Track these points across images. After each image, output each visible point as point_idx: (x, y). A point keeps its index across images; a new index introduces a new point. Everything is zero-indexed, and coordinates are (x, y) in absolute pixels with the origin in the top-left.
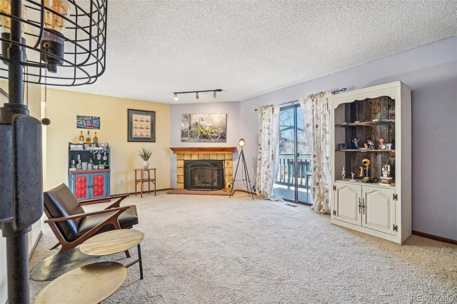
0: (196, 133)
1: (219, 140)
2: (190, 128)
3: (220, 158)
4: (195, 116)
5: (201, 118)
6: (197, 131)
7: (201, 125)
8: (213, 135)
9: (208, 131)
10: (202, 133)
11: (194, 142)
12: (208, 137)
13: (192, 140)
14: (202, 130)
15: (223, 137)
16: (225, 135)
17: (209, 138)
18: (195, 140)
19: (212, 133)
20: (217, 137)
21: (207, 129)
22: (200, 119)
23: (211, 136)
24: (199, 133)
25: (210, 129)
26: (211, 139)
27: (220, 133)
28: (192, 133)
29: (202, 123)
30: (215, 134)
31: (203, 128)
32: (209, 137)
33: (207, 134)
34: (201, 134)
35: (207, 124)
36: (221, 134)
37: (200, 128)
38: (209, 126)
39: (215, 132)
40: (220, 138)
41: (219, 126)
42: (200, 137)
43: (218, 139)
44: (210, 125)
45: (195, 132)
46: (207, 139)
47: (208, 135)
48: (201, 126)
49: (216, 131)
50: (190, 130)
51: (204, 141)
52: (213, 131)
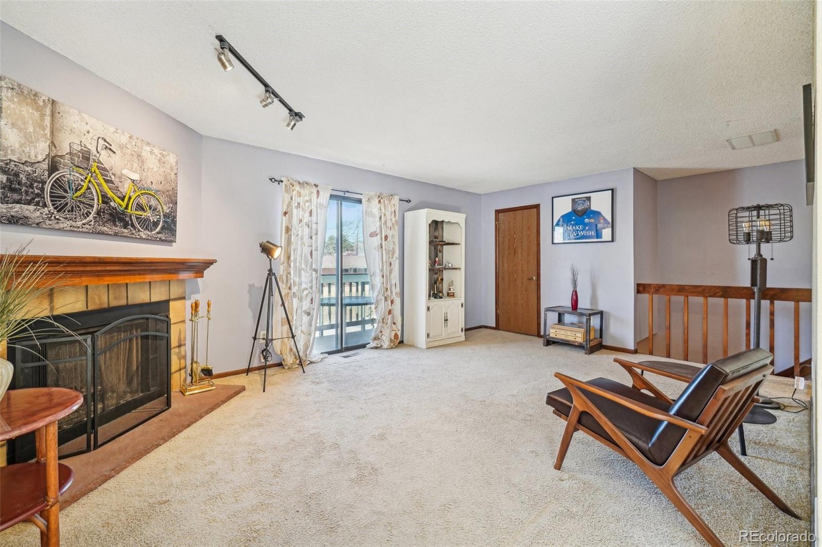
0: (83, 195)
1: (160, 235)
2: (53, 168)
3: (157, 295)
4: (77, 118)
5: (105, 141)
6: (89, 188)
7: (105, 169)
8: (144, 215)
9: (130, 198)
10: (105, 199)
11: (72, 231)
12: (127, 219)
13: (66, 224)
14: (105, 186)
15: (169, 227)
16: (174, 222)
17: (133, 225)
18: (79, 223)
19: (140, 207)
20: (156, 224)
21: (126, 188)
22: (101, 142)
23: (137, 218)
24: (96, 198)
25: (135, 191)
26: (139, 231)
27: (162, 214)
28: (66, 191)
29: (105, 158)
30: (149, 215)
31: (112, 182)
32: (131, 220)
33: (127, 208)
34: (103, 202)
35: (125, 172)
36: (165, 216)
37: (100, 176)
38: (133, 181)
39: (150, 207)
40: (163, 228)
41: (160, 187)
42: (98, 213)
43: (157, 233)
44: (136, 177)
45: (77, 190)
46: (125, 227)
47: (129, 211)
48: (103, 170)
49: (153, 202)
50: (56, 175)
51: (116, 235)
52: (143, 200)
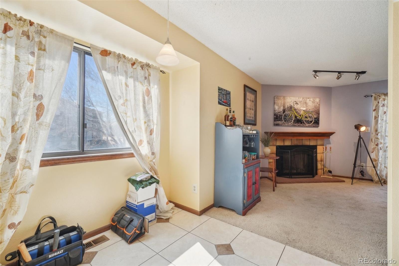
0: (290, 117)
1: (313, 125)
2: (284, 112)
3: (312, 143)
4: (289, 99)
5: (296, 102)
6: (292, 115)
7: (296, 109)
8: (307, 119)
9: (303, 115)
10: (296, 117)
11: (288, 126)
12: (302, 121)
13: (287, 124)
14: (296, 113)
15: (317, 122)
16: (318, 120)
17: (304, 123)
18: (289, 124)
19: (306, 117)
20: (311, 122)
21: (302, 113)
22: (295, 102)
23: (305, 121)
24: (293, 117)
25: (304, 113)
26: (306, 124)
27: (313, 118)
28: (286, 117)
29: (296, 107)
30: (309, 119)
31: (297, 112)
32: (303, 121)
33: (302, 118)
34: (295, 118)
35: (301, 108)
36: (315, 119)
37: (294, 112)
38: (304, 110)
39: (309, 117)
40: (314, 122)
41: (313, 110)
42: (294, 121)
43: (312, 124)
44: (305, 109)
45: (289, 116)
46: (301, 123)
47: (302, 119)
48: (295, 109)
49: (310, 115)
50: (284, 114)
51: (299, 126)
52: (307, 115)
